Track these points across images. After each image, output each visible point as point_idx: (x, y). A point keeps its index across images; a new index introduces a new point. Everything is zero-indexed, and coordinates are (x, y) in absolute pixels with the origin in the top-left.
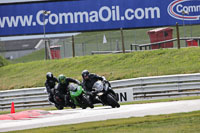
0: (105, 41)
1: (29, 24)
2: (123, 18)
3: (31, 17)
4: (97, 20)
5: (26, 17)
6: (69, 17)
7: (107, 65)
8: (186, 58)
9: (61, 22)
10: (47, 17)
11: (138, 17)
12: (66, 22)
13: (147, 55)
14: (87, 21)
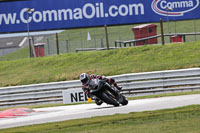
0: (89, 38)
1: (13, 22)
2: (107, 15)
3: (15, 14)
4: (81, 17)
5: (10, 15)
6: (53, 14)
7: (91, 62)
8: (171, 54)
9: (45, 20)
10: (31, 15)
12: (50, 19)
13: (132, 52)
14: (71, 18)
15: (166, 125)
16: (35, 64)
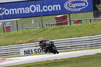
0: (33, 22)
2: (42, 11)
4: (29, 12)
6: (15, 11)
7: (34, 35)
8: (74, 30)
9: (11, 14)
10: (4, 11)
11: (49, 10)
12: (13, 13)
13: (55, 29)
14: (24, 12)
15: (72, 65)
16: (6, 36)
